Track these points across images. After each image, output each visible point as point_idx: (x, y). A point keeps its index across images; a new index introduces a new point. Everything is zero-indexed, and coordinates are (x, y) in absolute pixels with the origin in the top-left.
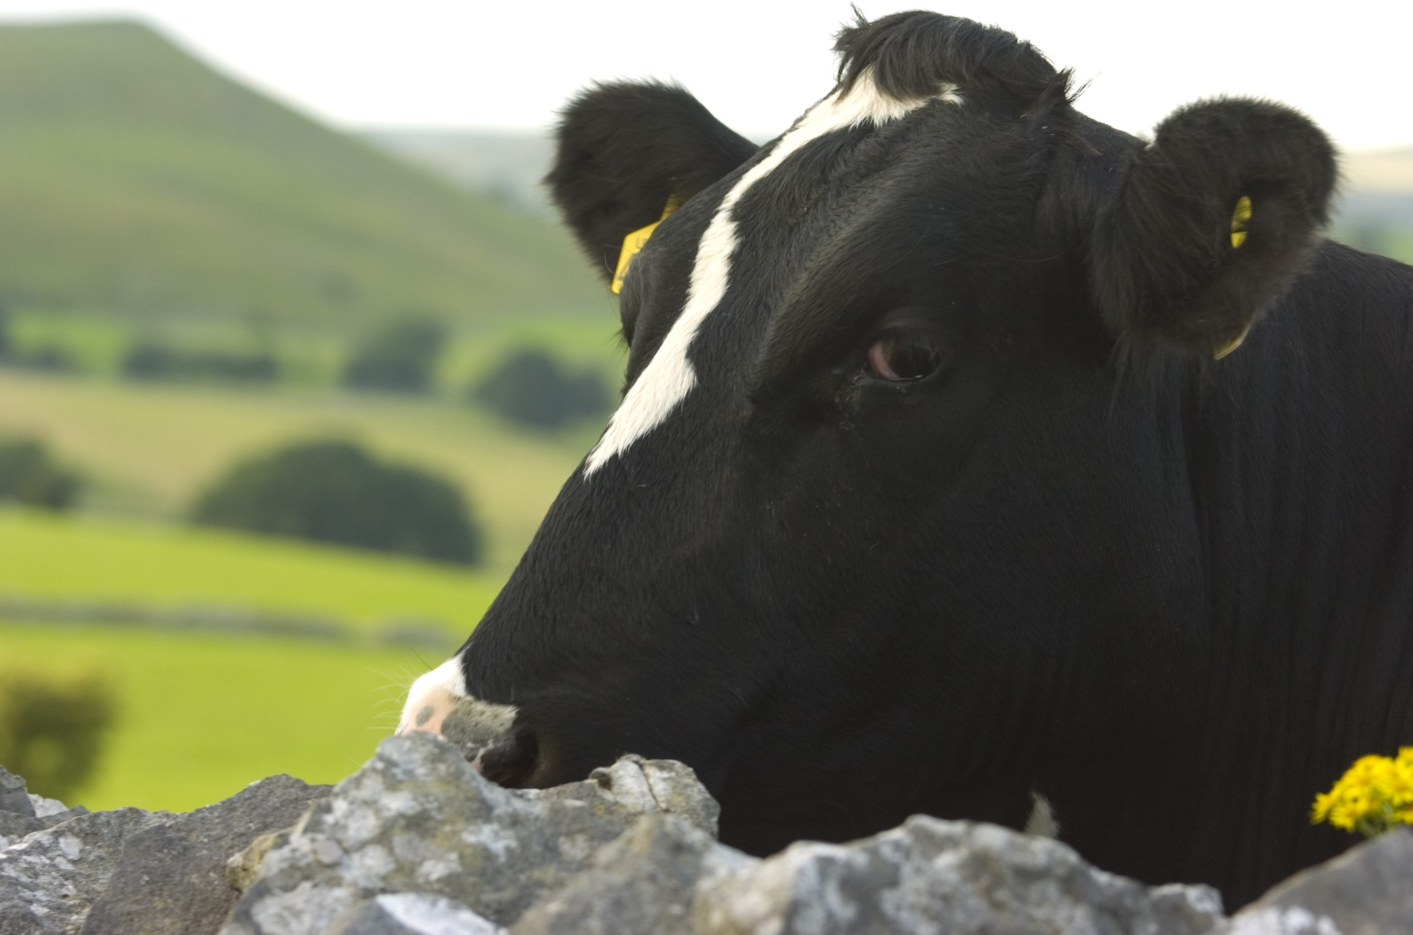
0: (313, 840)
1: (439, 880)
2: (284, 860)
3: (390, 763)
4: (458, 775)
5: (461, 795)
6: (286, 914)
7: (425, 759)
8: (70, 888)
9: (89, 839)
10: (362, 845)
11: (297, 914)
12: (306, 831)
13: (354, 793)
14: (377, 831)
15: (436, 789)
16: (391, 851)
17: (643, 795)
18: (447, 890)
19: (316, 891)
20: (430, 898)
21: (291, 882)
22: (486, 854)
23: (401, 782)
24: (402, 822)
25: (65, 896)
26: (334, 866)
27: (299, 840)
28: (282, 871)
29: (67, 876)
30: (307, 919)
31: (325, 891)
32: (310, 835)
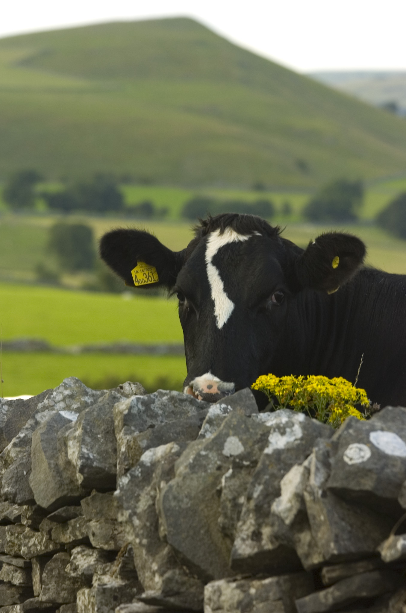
0: (48, 401)
1: (75, 409)
2: (42, 405)
3: (65, 384)
4: (80, 386)
5: (81, 390)
6: (42, 416)
7: (73, 383)
8: (5, 417)
9: (10, 406)
10: (59, 402)
11: (45, 417)
12: (47, 399)
13: (58, 391)
14: (62, 399)
15: (76, 389)
16: (65, 403)
17: (130, 390)
18: (77, 410)
19: (49, 411)
20: (70, 411)
21: (44, 410)
22: (86, 403)
23: (68, 388)
24: (68, 396)
25: (4, 419)
26: (53, 406)
27: (46, 401)
28: (42, 408)
29: (4, 414)
30: (47, 417)
31: (51, 412)
32: (48, 400)
